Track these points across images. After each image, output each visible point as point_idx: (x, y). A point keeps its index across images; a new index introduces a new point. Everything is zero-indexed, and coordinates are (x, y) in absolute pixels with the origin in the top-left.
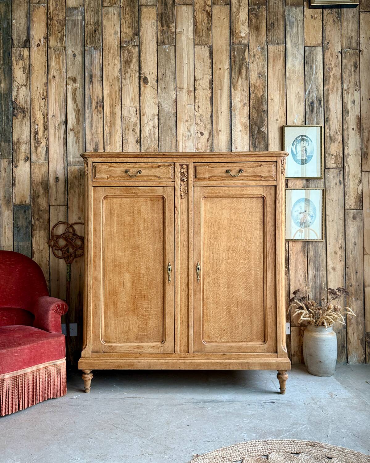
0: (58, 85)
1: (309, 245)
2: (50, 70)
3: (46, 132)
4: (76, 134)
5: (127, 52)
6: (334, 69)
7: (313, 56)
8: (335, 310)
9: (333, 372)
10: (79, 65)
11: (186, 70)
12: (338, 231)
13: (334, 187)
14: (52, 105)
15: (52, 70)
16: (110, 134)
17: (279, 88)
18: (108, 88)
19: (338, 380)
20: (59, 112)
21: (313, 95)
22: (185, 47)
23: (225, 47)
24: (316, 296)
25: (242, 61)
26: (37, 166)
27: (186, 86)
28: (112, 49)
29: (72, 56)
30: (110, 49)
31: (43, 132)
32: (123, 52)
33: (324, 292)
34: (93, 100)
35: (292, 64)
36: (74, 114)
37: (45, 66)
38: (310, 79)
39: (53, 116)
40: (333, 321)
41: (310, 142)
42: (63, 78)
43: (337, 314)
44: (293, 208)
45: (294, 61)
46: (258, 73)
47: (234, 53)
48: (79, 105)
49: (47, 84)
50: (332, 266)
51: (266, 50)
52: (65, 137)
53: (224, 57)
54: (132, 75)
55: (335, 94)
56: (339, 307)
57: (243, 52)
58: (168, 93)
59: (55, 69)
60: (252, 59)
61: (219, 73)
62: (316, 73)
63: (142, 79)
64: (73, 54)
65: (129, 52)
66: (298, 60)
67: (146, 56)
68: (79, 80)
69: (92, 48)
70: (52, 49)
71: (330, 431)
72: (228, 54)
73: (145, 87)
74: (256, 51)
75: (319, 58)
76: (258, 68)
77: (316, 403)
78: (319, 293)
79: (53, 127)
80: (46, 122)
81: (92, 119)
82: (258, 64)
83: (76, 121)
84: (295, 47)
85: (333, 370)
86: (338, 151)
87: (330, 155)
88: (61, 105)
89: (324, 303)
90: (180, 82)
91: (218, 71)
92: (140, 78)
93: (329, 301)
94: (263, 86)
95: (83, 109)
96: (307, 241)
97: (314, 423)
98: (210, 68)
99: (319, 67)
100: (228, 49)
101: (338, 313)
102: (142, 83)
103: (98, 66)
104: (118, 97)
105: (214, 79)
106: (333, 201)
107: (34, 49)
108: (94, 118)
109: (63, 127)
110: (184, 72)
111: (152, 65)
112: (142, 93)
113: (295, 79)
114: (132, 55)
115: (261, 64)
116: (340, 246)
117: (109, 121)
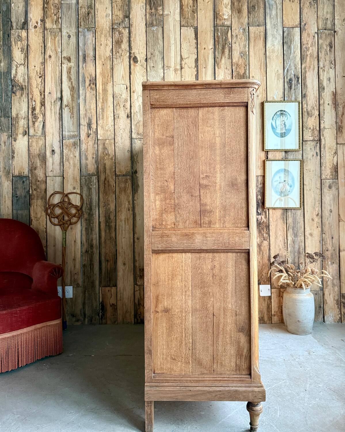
0: (54, 64)
1: (288, 212)
2: (47, 50)
3: (43, 107)
4: (71, 110)
5: (118, 33)
6: (311, 48)
7: (291, 36)
8: (312, 273)
9: (311, 331)
10: (73, 45)
11: (173, 49)
12: (315, 199)
13: (311, 158)
14: (48, 83)
15: (48, 50)
16: (103, 109)
17: (259, 66)
18: (101, 67)
19: (315, 338)
20: (55, 89)
21: (291, 73)
22: (172, 28)
23: (209, 29)
24: (294, 260)
25: (225, 41)
26: (34, 140)
27: (173, 65)
28: (104, 30)
29: (67, 37)
30: (102, 31)
31: (40, 108)
32: (115, 34)
33: (302, 256)
34: (87, 78)
35: (272, 44)
36: (69, 91)
37: (42, 46)
38: (289, 58)
39: (50, 93)
40: (310, 283)
41: (289, 116)
42: (59, 57)
43: (314, 277)
44: (273, 178)
45: (273, 41)
46: (240, 53)
47: (218, 34)
48: (73, 82)
49: (44, 63)
50: (310, 232)
51: (248, 31)
52: (61, 113)
53: (209, 37)
54: (122, 54)
55: (312, 71)
56: (316, 270)
57: (226, 33)
58: (157, 71)
59: (51, 50)
60: (234, 39)
61: (204, 52)
62: (294, 52)
63: (132, 59)
64: (68, 35)
65: (120, 33)
66: (277, 41)
67: (135, 37)
68: (73, 59)
69: (86, 30)
70: (48, 31)
71: (308, 385)
72: (212, 35)
73: (134, 66)
74: (238, 32)
75: (297, 38)
76: (240, 48)
77: (295, 360)
78: (297, 257)
79: (50, 103)
80: (43, 99)
81: (86, 96)
82: (240, 44)
83: (71, 97)
84: (275, 28)
85: (311, 329)
86: (314, 125)
87: (308, 129)
88: (56, 83)
89: (302, 267)
90: (168, 61)
91: (203, 51)
92: (130, 57)
93: (306, 264)
94: (244, 64)
95: (77, 86)
96: (286, 209)
97: (293, 378)
98: (196, 48)
99: (296, 47)
100: (212, 30)
101: (316, 276)
102: (132, 62)
103: (91, 46)
104: (110, 75)
105: (199, 58)
106: (310, 171)
107: (32, 30)
108: (88, 95)
109: (59, 103)
110: (171, 51)
111: (141, 45)
112: (132, 71)
113: (274, 58)
114: (123, 36)
115: (242, 43)
116: (317, 213)
117: (101, 97)
